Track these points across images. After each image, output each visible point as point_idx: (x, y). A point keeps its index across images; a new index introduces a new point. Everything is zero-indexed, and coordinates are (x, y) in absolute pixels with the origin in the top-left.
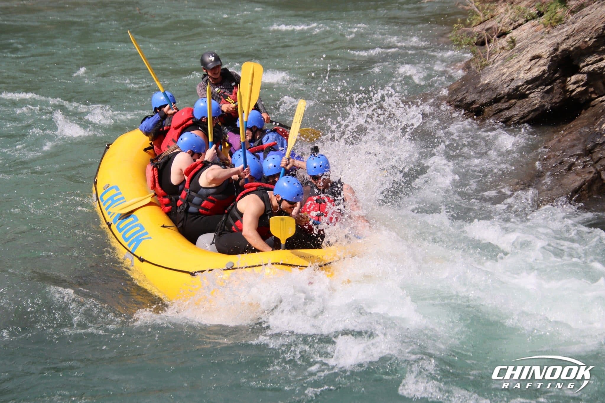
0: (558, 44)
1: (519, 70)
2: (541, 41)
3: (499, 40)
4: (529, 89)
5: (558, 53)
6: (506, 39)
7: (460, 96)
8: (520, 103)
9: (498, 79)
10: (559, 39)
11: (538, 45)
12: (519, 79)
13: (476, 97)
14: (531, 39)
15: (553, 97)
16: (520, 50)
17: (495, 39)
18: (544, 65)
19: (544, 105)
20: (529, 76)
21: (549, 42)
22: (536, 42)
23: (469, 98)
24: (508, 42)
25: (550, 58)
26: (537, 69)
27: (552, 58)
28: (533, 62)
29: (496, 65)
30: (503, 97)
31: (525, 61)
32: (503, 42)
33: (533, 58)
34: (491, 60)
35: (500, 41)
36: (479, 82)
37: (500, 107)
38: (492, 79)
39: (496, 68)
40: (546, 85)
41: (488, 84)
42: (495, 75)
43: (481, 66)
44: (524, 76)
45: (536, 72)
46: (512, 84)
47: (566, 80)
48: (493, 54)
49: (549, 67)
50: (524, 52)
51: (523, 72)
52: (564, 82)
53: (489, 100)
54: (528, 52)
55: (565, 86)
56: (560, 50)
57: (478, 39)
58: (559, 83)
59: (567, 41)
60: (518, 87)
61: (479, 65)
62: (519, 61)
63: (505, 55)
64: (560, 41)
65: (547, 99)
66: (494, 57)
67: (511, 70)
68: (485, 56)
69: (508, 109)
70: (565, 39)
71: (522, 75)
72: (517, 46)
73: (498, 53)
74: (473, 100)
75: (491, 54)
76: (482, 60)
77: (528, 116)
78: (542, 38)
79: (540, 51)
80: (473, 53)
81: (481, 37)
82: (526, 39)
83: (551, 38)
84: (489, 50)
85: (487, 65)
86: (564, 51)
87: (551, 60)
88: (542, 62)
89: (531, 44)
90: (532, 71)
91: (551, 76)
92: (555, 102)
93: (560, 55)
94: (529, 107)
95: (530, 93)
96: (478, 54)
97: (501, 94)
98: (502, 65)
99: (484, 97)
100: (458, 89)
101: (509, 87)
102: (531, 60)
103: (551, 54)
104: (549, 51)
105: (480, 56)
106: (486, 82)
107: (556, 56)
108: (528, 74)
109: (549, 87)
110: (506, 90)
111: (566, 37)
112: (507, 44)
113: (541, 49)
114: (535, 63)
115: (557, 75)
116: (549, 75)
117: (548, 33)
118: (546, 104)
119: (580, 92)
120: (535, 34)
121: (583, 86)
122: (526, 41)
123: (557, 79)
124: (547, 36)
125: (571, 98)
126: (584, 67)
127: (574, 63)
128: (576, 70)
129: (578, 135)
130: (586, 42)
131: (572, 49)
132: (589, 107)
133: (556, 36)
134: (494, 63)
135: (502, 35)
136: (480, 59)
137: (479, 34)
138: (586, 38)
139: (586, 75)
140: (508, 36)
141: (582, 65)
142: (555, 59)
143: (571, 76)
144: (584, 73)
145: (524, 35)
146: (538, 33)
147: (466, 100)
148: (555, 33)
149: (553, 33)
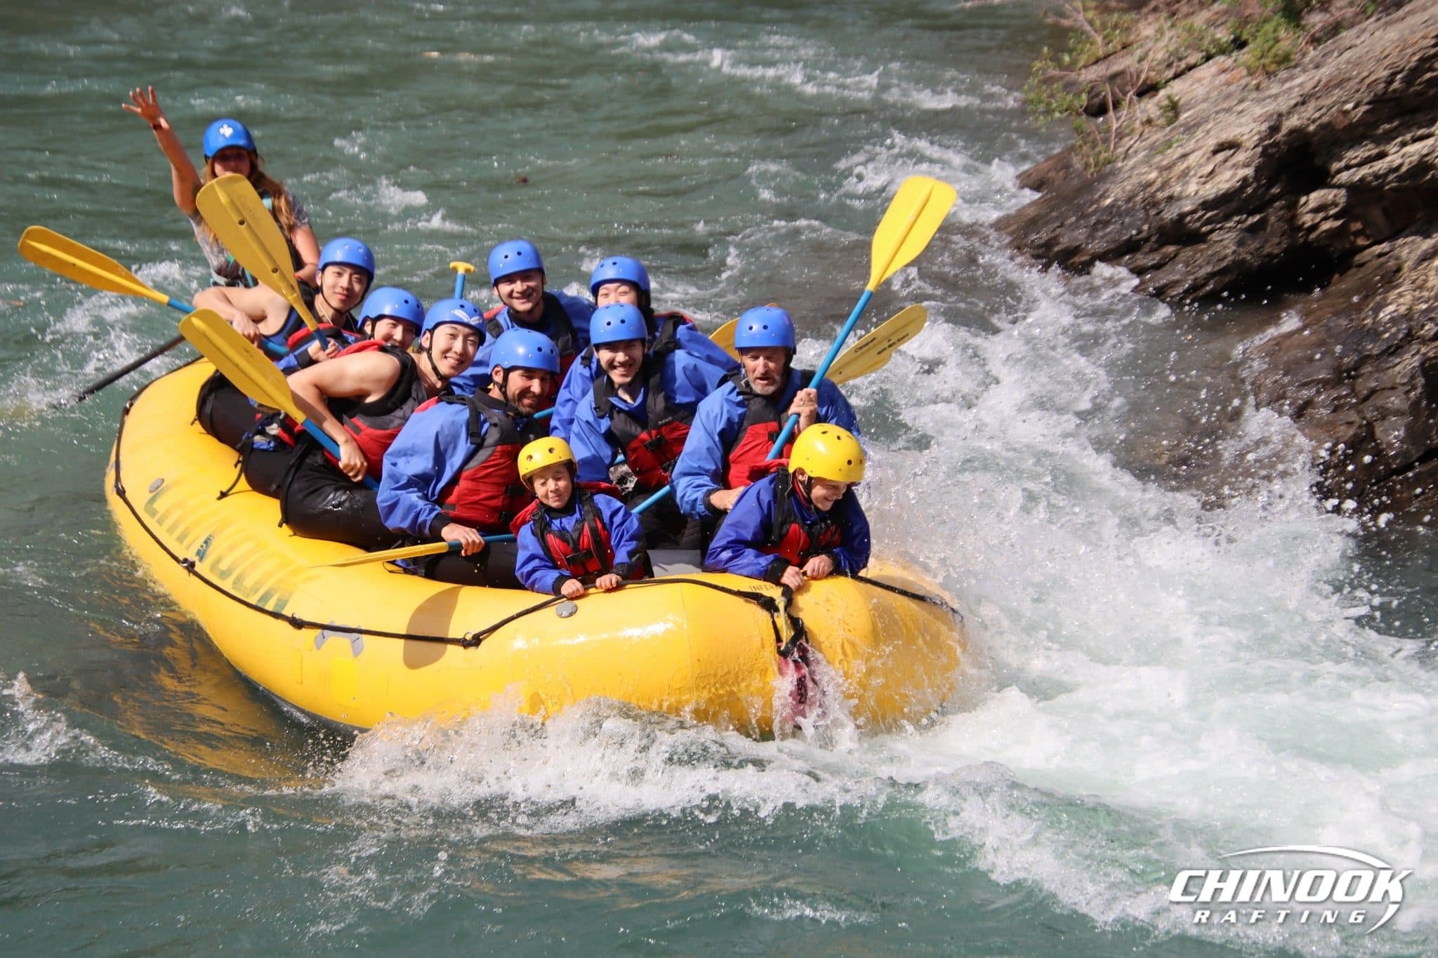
0: (1280, 115)
1: (1185, 175)
2: (1240, 108)
3: (1139, 102)
4: (1208, 222)
5: (1279, 137)
6: (1156, 99)
7: (1043, 236)
8: (1187, 252)
9: (1136, 195)
10: (1283, 105)
11: (1233, 117)
12: (1188, 197)
13: (1083, 237)
14: (1216, 103)
15: (1266, 241)
16: (1190, 128)
17: (1131, 100)
18: (1247, 165)
19: (1244, 261)
20: (1211, 190)
21: (1258, 111)
22: (1228, 110)
23: (1068, 239)
24: (1161, 108)
25: (1260, 149)
26: (1228, 174)
27: (1265, 148)
28: (1220, 156)
29: (1131, 163)
30: (1147, 240)
31: (1200, 153)
32: (1151, 107)
33: (1221, 148)
34: (1120, 150)
35: (1142, 105)
36: (1092, 202)
37: (1139, 263)
38: (1121, 194)
39: (1133, 168)
40: (1251, 214)
41: (1112, 206)
42: (1131, 184)
43: (1096, 165)
44: (1198, 191)
45: (1226, 180)
46: (1168, 209)
47: (1297, 201)
48: (1128, 135)
49: (1257, 170)
50: (1199, 134)
51: (1195, 180)
52: (1293, 206)
53: (1112, 246)
54: (1208, 132)
55: (1294, 217)
56: (1284, 131)
57: (1089, 100)
58: (1281, 209)
59: (1302, 108)
60: (1182, 216)
61: (1091, 160)
62: (1184, 156)
63: (1154, 138)
64: (1284, 108)
65: (1252, 246)
66: (1127, 142)
67: (1166, 175)
68: (1106, 141)
69: (1157, 267)
70: (1296, 105)
71: (1192, 188)
72: (1183, 117)
73: (1138, 132)
74: (1076, 243)
75: (1120, 136)
76: (1099, 148)
77: (1205, 285)
78: (1241, 101)
79: (1237, 131)
80: (1078, 130)
81: (1097, 95)
82: (1204, 101)
83: (1264, 100)
84: (1115, 126)
85: (1109, 162)
86: (1293, 132)
87: (1263, 154)
88: (1241, 156)
89: (1217, 113)
90: (1217, 179)
91: (1261, 191)
92: (1269, 255)
93: (1285, 143)
94: (1208, 263)
95: (1212, 231)
96: (1089, 134)
97: (1141, 232)
98: (1147, 161)
99: (1102, 237)
100: (1040, 218)
101: (1163, 216)
102: (1215, 152)
103: (1262, 140)
104: (1259, 132)
105: (1095, 141)
106: (1108, 201)
107: (1275, 144)
108: (1208, 186)
109: (1257, 217)
110: (1155, 223)
111: (1299, 99)
112: (1158, 113)
113: (1240, 125)
114: (1226, 161)
115: (1275, 190)
116: (1255, 190)
117: (1257, 88)
118: (1249, 257)
119: (1330, 232)
120: (1226, 90)
121: (1336, 217)
122: (1204, 106)
123: (1276, 198)
124: (1254, 95)
125: (1306, 244)
126: (1339, 171)
127: (1318, 161)
128: (1322, 179)
129: (1323, 335)
130: (1346, 113)
131: (1312, 128)
132: (1350, 267)
133: (1276, 96)
134: (1126, 156)
135: (1148, 90)
136: (1094, 145)
137: (1092, 88)
138: (1345, 102)
139: (1343, 192)
140: (1162, 93)
141: (1336, 166)
142: (1271, 151)
143: (1307, 193)
144: (1339, 186)
145: (1200, 91)
146: (1232, 88)
147: (1058, 244)
148: (1274, 90)
149: (1268, 88)
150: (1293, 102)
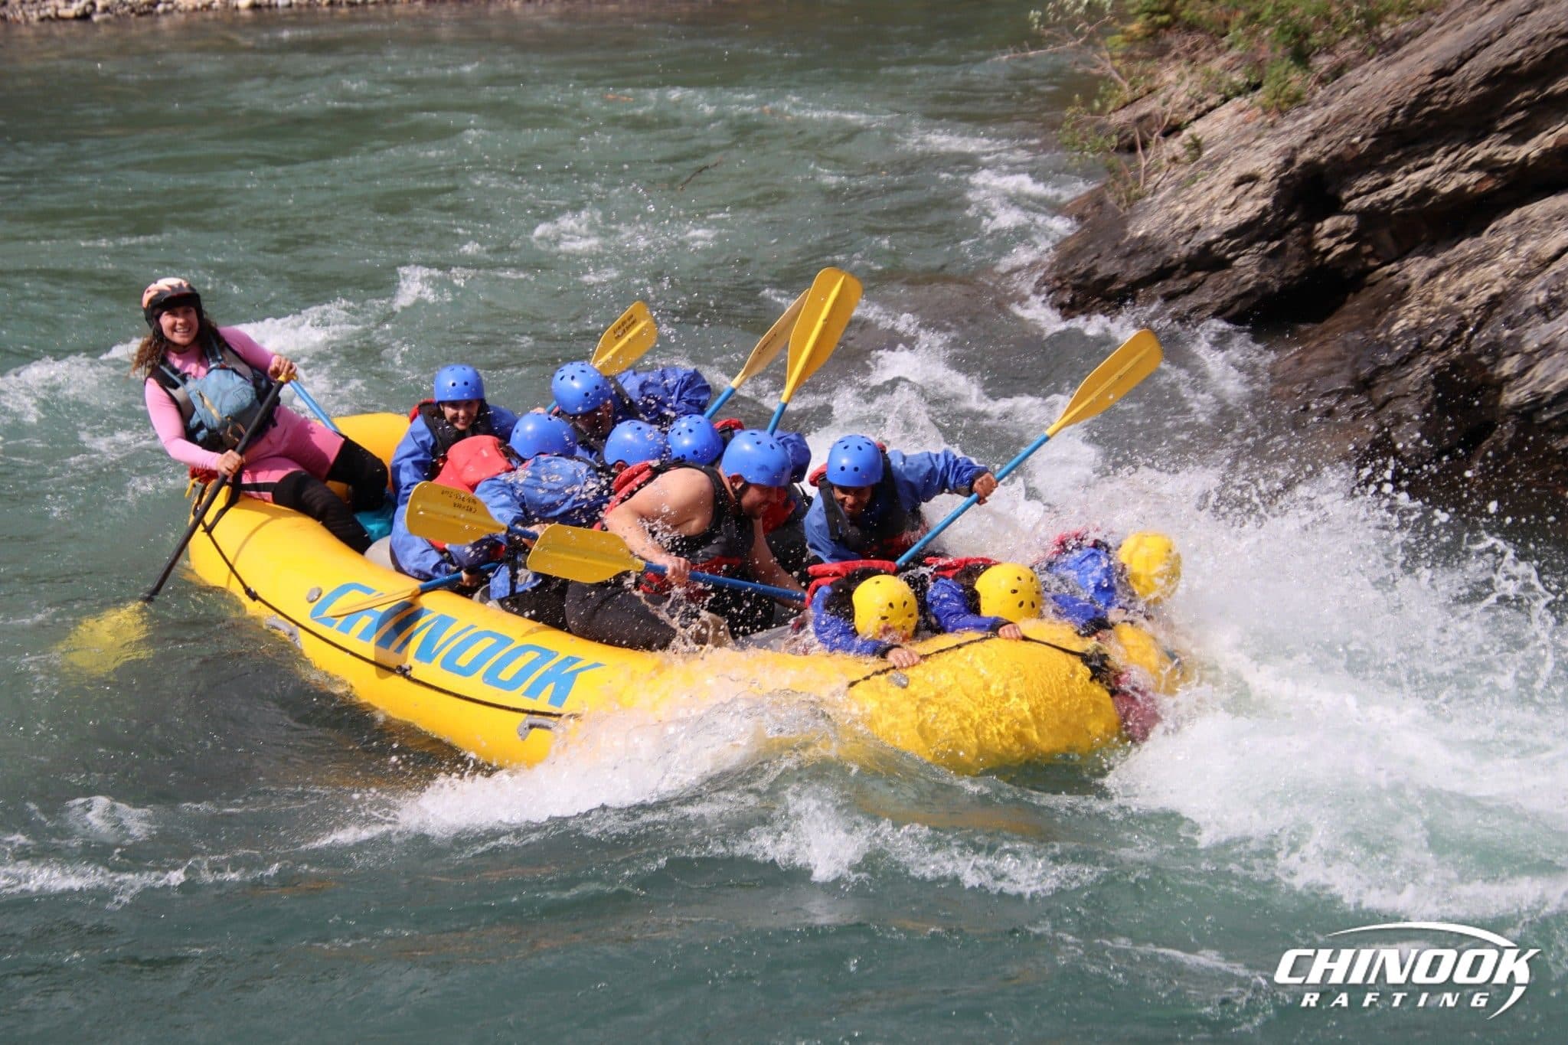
0: (1294, 149)
1: (1210, 207)
3: (1165, 142)
4: (1233, 249)
5: (1294, 169)
6: (1181, 138)
7: (1082, 266)
8: (1213, 279)
9: (1166, 227)
10: (1296, 140)
11: (1251, 153)
12: (1212, 227)
13: (1118, 266)
14: (1235, 140)
15: (1286, 265)
16: (1213, 164)
17: (1158, 140)
18: (1265, 196)
19: (1266, 285)
20: (1234, 220)
21: (1274, 146)
22: (1247, 146)
23: (1104, 269)
24: (1185, 146)
25: (1277, 181)
26: (1248, 205)
27: (1282, 180)
28: (1241, 189)
29: (1160, 197)
30: (1176, 267)
31: (1222, 186)
32: (1175, 146)
33: (1241, 181)
34: (1149, 186)
35: (1168, 144)
36: (1125, 234)
37: (1170, 289)
38: (1152, 227)
39: (1162, 202)
40: (1271, 240)
41: (1144, 238)
42: (1160, 217)
43: (1128, 200)
44: (1222, 221)
45: (1248, 210)
46: (1195, 238)
47: (1313, 227)
48: (1155, 172)
49: (1276, 200)
50: (1221, 169)
51: (1219, 211)
52: (1309, 232)
53: (1145, 274)
54: (1229, 167)
55: (1311, 242)
56: (1298, 163)
57: (1120, 139)
58: (1298, 235)
59: (1314, 143)
60: (1209, 244)
61: (1123, 196)
62: (1210, 188)
63: (1181, 173)
64: (1297, 143)
65: (1273, 270)
66: (1156, 178)
67: (1193, 207)
68: (1136, 178)
69: (1189, 291)
70: (1308, 140)
71: (1217, 218)
72: (1206, 154)
73: (1165, 169)
74: (1112, 273)
75: (1149, 173)
76: (1130, 185)
77: (1231, 307)
78: (1258, 138)
79: (1257, 165)
80: (1110, 169)
81: (1126, 136)
83: (1279, 136)
84: (1144, 164)
85: (1140, 197)
86: (1307, 164)
87: (1280, 185)
88: (1260, 188)
89: (1237, 149)
90: (1239, 210)
91: (1279, 219)
92: (1289, 277)
93: (1299, 175)
94: (1234, 287)
95: (1236, 257)
96: (1120, 172)
97: (1171, 260)
98: (1174, 195)
99: (1136, 266)
100: (1079, 249)
101: (1190, 244)
102: (1236, 185)
103: (1278, 172)
104: (1275, 166)
105: (1126, 178)
106: (1140, 233)
107: (1290, 176)
108: (1231, 216)
109: (1276, 244)
110: (1184, 251)
111: (1311, 134)
112: (1183, 151)
113: (1258, 160)
114: (1246, 192)
115: (1293, 218)
116: (1275, 218)
117: (1272, 125)
118: (1271, 280)
119: (1343, 255)
120: (1244, 128)
121: (1349, 241)
122: (1224, 143)
123: (1293, 225)
124: (1269, 132)
125: (1323, 267)
126: (1350, 199)
127: (1330, 191)
128: (1335, 207)
129: (1341, 349)
130: (1354, 145)
131: (1323, 160)
132: (1363, 287)
133: (1290, 132)
134: (1155, 191)
135: (1173, 130)
136: (1125, 184)
137: (1122, 130)
138: (1353, 136)
139: (1354, 218)
140: (1186, 132)
141: (1346, 195)
142: (1288, 182)
143: (1322, 219)
144: (1350, 213)
145: (1220, 130)
146: (1249, 126)
147: (1095, 273)
148: (1288, 126)
149: (1282, 125)
150: (1306, 137)
